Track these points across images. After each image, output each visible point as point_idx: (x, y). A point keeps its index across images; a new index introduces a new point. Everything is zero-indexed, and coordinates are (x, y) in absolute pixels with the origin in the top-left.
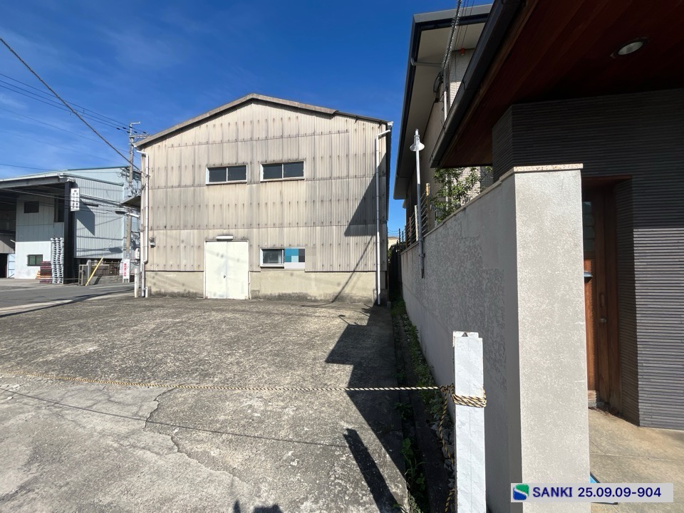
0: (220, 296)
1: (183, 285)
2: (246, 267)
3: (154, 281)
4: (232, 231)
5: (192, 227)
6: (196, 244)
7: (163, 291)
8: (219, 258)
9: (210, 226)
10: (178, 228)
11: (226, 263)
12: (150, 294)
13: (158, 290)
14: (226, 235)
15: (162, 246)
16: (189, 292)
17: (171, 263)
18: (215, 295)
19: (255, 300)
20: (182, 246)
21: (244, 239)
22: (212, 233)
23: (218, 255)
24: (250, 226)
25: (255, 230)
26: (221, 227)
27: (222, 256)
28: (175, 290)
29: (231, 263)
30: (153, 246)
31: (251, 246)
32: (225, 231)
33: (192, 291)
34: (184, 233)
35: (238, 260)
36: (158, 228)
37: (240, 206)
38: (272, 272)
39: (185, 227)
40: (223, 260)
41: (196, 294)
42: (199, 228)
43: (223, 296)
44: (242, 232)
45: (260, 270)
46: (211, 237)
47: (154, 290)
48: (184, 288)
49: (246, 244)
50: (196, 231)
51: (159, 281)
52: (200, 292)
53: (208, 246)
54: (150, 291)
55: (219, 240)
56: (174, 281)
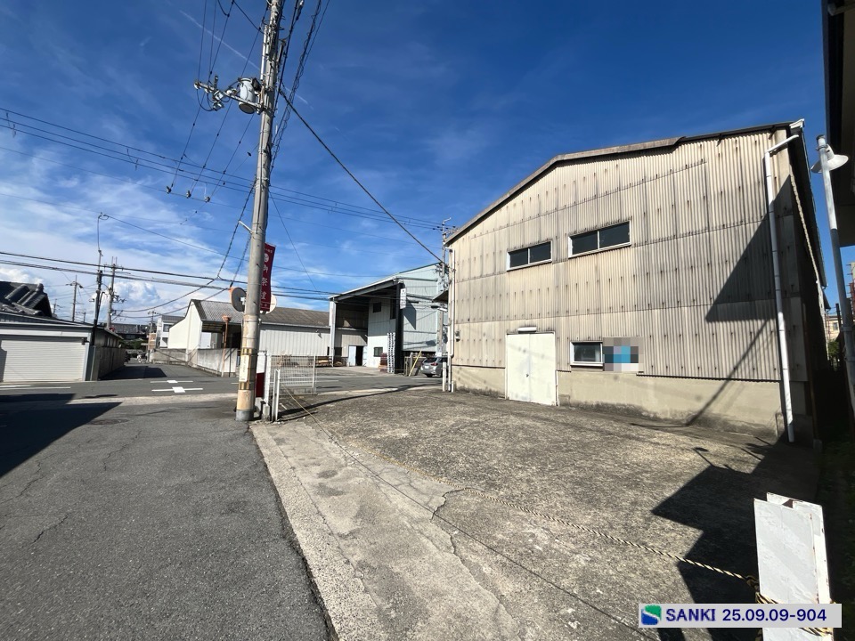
0: (523, 398)
1: (485, 382)
2: (553, 366)
3: (458, 376)
4: (535, 321)
5: (494, 319)
6: (497, 338)
7: (466, 386)
8: (521, 353)
9: (512, 317)
10: (481, 321)
11: (529, 360)
12: (455, 389)
13: (462, 385)
14: (529, 326)
15: (465, 340)
16: (490, 391)
17: (474, 357)
18: (517, 396)
19: (564, 408)
20: (484, 339)
21: (549, 331)
22: (514, 325)
23: (520, 349)
24: (557, 314)
25: (563, 319)
26: (523, 317)
27: (524, 351)
28: (478, 386)
29: (534, 360)
30: (458, 340)
31: (558, 339)
32: (528, 322)
33: (493, 389)
34: (486, 325)
35: (543, 356)
36: (462, 321)
37: (544, 291)
38: (586, 374)
39: (487, 319)
40: (526, 355)
41: (497, 393)
42: (500, 319)
43: (525, 398)
44: (547, 322)
45: (570, 369)
46: (512, 330)
47: (459, 385)
48: (485, 386)
49: (552, 337)
50: (497, 323)
51: (462, 375)
52: (501, 391)
53: (510, 339)
54: (455, 385)
55: (520, 332)
56: (476, 377)
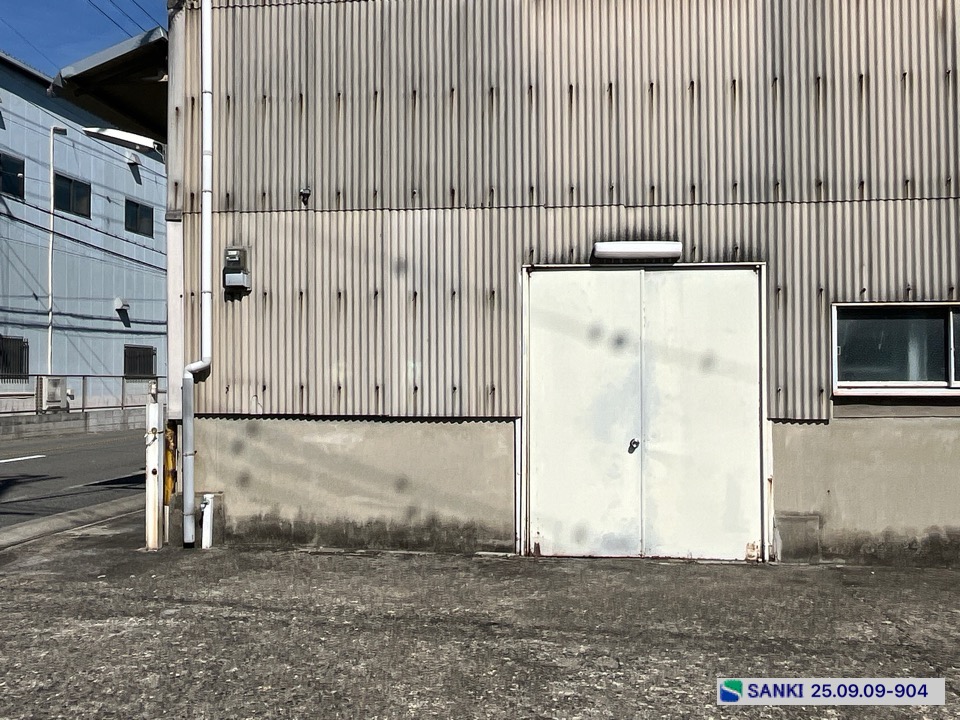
2: (746, 393)
3: (239, 464)
4: (672, 217)
6: (473, 279)
7: (289, 514)
8: (602, 350)
9: (554, 188)
10: (377, 201)
13: (264, 510)
14: (642, 237)
17: (337, 374)
19: (803, 566)
20: (398, 289)
24: (775, 191)
25: (799, 215)
26: (614, 194)
27: (620, 341)
29: (666, 378)
30: (234, 293)
31: (777, 293)
32: (633, 218)
34: (406, 229)
35: (708, 363)
36: (264, 202)
38: (889, 426)
41: (470, 530)
42: (490, 199)
43: (623, 543)
52: (495, 521)
53: (541, 290)
